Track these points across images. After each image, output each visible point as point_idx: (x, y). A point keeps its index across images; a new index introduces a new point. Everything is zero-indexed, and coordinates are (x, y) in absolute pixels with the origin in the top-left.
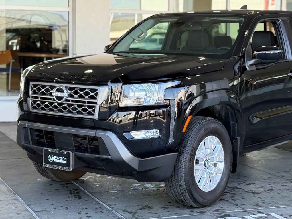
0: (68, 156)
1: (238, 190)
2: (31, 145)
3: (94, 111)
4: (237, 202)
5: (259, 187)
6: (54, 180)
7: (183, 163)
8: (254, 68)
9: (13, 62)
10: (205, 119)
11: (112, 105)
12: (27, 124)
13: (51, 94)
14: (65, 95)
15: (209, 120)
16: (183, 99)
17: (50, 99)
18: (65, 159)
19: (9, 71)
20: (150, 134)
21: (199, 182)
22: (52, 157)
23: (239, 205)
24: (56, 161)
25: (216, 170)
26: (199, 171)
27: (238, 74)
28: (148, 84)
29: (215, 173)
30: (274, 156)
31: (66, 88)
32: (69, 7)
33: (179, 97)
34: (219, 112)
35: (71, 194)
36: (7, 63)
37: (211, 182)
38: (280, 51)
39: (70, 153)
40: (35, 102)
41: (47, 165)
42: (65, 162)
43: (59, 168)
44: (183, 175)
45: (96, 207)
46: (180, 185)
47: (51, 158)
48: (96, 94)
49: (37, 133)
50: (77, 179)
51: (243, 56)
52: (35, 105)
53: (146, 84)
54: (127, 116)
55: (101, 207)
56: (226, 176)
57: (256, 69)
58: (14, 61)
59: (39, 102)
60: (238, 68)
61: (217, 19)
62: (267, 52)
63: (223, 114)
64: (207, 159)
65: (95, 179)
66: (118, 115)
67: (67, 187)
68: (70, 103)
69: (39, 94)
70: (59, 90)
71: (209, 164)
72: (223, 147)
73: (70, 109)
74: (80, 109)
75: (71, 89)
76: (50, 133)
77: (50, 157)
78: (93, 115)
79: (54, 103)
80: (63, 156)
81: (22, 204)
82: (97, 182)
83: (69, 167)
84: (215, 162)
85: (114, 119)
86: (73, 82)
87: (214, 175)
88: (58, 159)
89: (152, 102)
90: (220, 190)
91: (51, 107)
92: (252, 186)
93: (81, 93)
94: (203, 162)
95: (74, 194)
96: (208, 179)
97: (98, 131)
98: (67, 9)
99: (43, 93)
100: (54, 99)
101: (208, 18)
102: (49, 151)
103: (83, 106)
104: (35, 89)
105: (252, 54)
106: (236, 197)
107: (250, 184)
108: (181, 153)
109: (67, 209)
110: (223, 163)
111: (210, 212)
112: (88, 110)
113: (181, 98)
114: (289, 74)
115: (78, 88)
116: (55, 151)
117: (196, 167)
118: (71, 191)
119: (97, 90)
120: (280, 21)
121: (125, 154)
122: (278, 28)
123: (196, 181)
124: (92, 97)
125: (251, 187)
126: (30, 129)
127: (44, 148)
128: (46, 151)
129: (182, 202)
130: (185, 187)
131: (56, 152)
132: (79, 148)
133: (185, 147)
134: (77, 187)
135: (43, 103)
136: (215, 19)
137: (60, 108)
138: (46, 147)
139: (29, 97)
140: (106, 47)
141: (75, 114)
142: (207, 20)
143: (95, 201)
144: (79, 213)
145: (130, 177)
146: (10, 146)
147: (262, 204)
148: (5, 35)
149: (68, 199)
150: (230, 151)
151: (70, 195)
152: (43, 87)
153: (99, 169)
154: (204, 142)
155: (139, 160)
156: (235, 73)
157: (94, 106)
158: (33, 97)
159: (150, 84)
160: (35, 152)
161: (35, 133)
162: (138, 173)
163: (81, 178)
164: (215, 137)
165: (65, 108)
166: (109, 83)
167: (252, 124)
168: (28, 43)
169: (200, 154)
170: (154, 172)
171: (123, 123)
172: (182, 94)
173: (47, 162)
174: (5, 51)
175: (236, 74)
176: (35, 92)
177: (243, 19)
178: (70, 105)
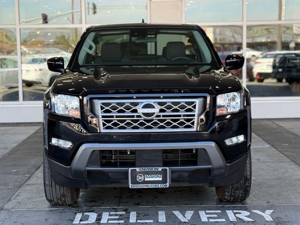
0: (163, 173)
3: (192, 123)
13: (135, 111)
14: (156, 110)
18: (160, 176)
22: (141, 176)
24: (147, 179)
31: (155, 103)
39: (166, 169)
40: (108, 121)
41: (135, 185)
42: (161, 179)
43: (152, 186)
48: (194, 107)
52: (109, 125)
59: (116, 121)
68: (162, 118)
69: (116, 113)
70: (147, 106)
74: (175, 124)
77: (139, 177)
78: (191, 127)
79: (138, 120)
80: (157, 173)
83: (166, 183)
86: (162, 97)
88: (150, 178)
91: (135, 125)
93: (176, 107)
99: (121, 111)
102: (138, 170)
103: (179, 120)
104: (108, 108)
112: (185, 123)
115: (170, 102)
116: (145, 169)
119: (194, 102)
124: (189, 110)
127: (130, 169)
128: (133, 171)
131: (147, 170)
135: (122, 121)
137: (149, 125)
141: (168, 129)
157: (193, 119)
161: (101, 155)
165: (156, 124)
173: (135, 182)
176: (107, 111)
178: (162, 121)
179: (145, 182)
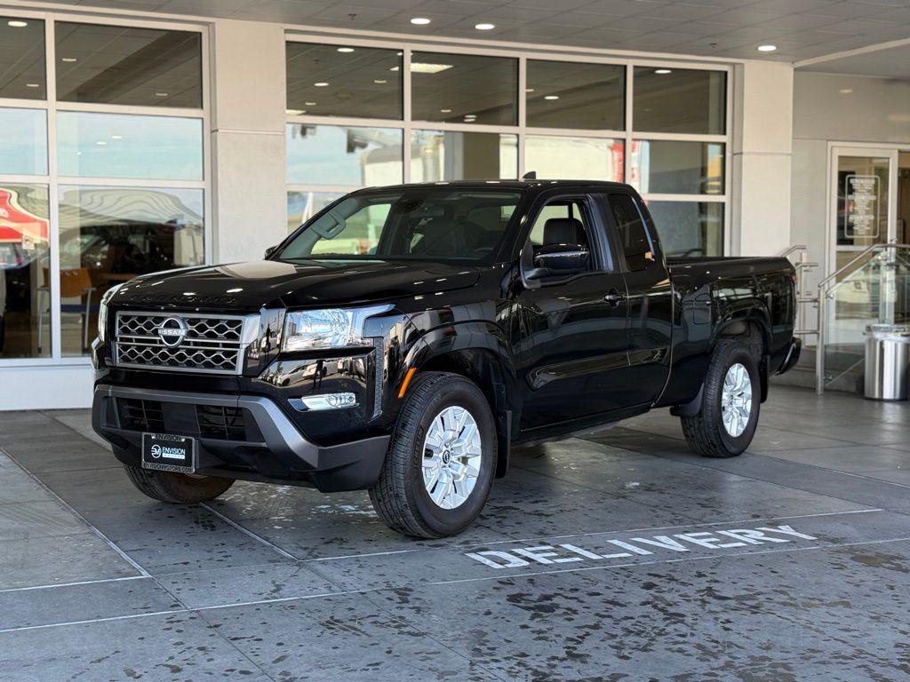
0: (187, 446)
1: (513, 511)
2: (118, 429)
3: (235, 360)
4: (505, 530)
5: (552, 505)
6: (166, 502)
7: (402, 455)
8: (538, 284)
9: (93, 292)
10: (442, 375)
11: (271, 352)
12: (110, 390)
13: (156, 333)
14: (181, 332)
15: (450, 377)
16: (400, 340)
17: (155, 341)
18: (183, 451)
19: (85, 310)
20: (339, 401)
21: (432, 491)
22: (157, 448)
23: (509, 534)
24: (165, 455)
25: (466, 469)
26: (431, 471)
27: (508, 294)
28: (334, 310)
29: (463, 476)
30: (594, 457)
31: (183, 320)
32: (204, 179)
33: (392, 336)
34: (472, 365)
35: (198, 523)
36: (83, 293)
37: (456, 492)
38: (583, 253)
39: (191, 440)
40: (125, 348)
41: (150, 464)
42: (183, 457)
43: (171, 468)
44: (402, 476)
45: (242, 541)
46: (397, 496)
47: (156, 452)
48: (239, 330)
49: (131, 407)
50: (211, 499)
51: (517, 263)
52: (126, 353)
53: (330, 310)
54: (300, 371)
55: (252, 542)
56: (486, 481)
57: (542, 287)
58: (94, 289)
59: (133, 348)
60: (510, 285)
61: (474, 196)
62: (563, 255)
63: (480, 368)
64: (449, 449)
65: (245, 499)
66: (279, 370)
67: (190, 513)
68: (191, 347)
69: (134, 334)
70: (170, 325)
71: (453, 458)
72: (479, 428)
73: (190, 358)
74: (209, 359)
75: (192, 322)
76: (155, 405)
77: (154, 450)
78: (233, 368)
79: (160, 348)
80: (179, 445)
81: (104, 540)
82: (249, 504)
83: (190, 466)
84: (463, 454)
85: (272, 378)
86: (197, 309)
87: (461, 479)
88: (169, 453)
89: (341, 343)
90: (474, 507)
91: (156, 356)
92: (540, 504)
93: (211, 329)
94: (441, 455)
95: (202, 522)
96: (451, 485)
97: (242, 396)
98: (201, 185)
99: (141, 332)
100: (161, 342)
101: (456, 193)
102: (153, 437)
103: (214, 352)
104: (126, 325)
105: (534, 259)
106: (505, 522)
107: (537, 502)
108: (396, 438)
109: (187, 545)
110: (480, 457)
111: (452, 544)
112: (223, 360)
113: (396, 338)
114: (607, 297)
115: (205, 319)
116: (164, 437)
117: (425, 462)
118: (197, 518)
119: (240, 322)
120: (591, 200)
121: (293, 438)
122: (587, 212)
123: (427, 488)
124: (231, 336)
125: (539, 507)
126: (117, 398)
127: (144, 433)
128: (148, 438)
129: (402, 528)
130: (405, 499)
131: (166, 439)
132: (209, 432)
133: (404, 425)
134: (211, 511)
135: (140, 349)
136: (470, 196)
137: (173, 357)
138: (145, 431)
139: (115, 339)
140: (268, 251)
141: (200, 367)
142: (455, 199)
143: (243, 533)
144: (208, 552)
145: (303, 483)
146: (83, 449)
147: (551, 532)
148: (79, 239)
149: (190, 530)
150: (492, 434)
151: (194, 525)
152: (141, 319)
153: (247, 471)
154: (442, 419)
155: (320, 450)
156: (502, 291)
157: (235, 353)
158: (122, 339)
159: (338, 310)
160: (128, 443)
161: (127, 407)
162: (319, 473)
163: (220, 498)
164: (462, 409)
165: (181, 357)
166: (263, 310)
167: (534, 390)
168: (127, 258)
169: (434, 438)
170: (347, 472)
171: (291, 385)
172: (397, 330)
173: (149, 459)
174: (77, 271)
175: (504, 295)
176: (125, 331)
177: (519, 196)
178: (190, 352)
179: (162, 460)
